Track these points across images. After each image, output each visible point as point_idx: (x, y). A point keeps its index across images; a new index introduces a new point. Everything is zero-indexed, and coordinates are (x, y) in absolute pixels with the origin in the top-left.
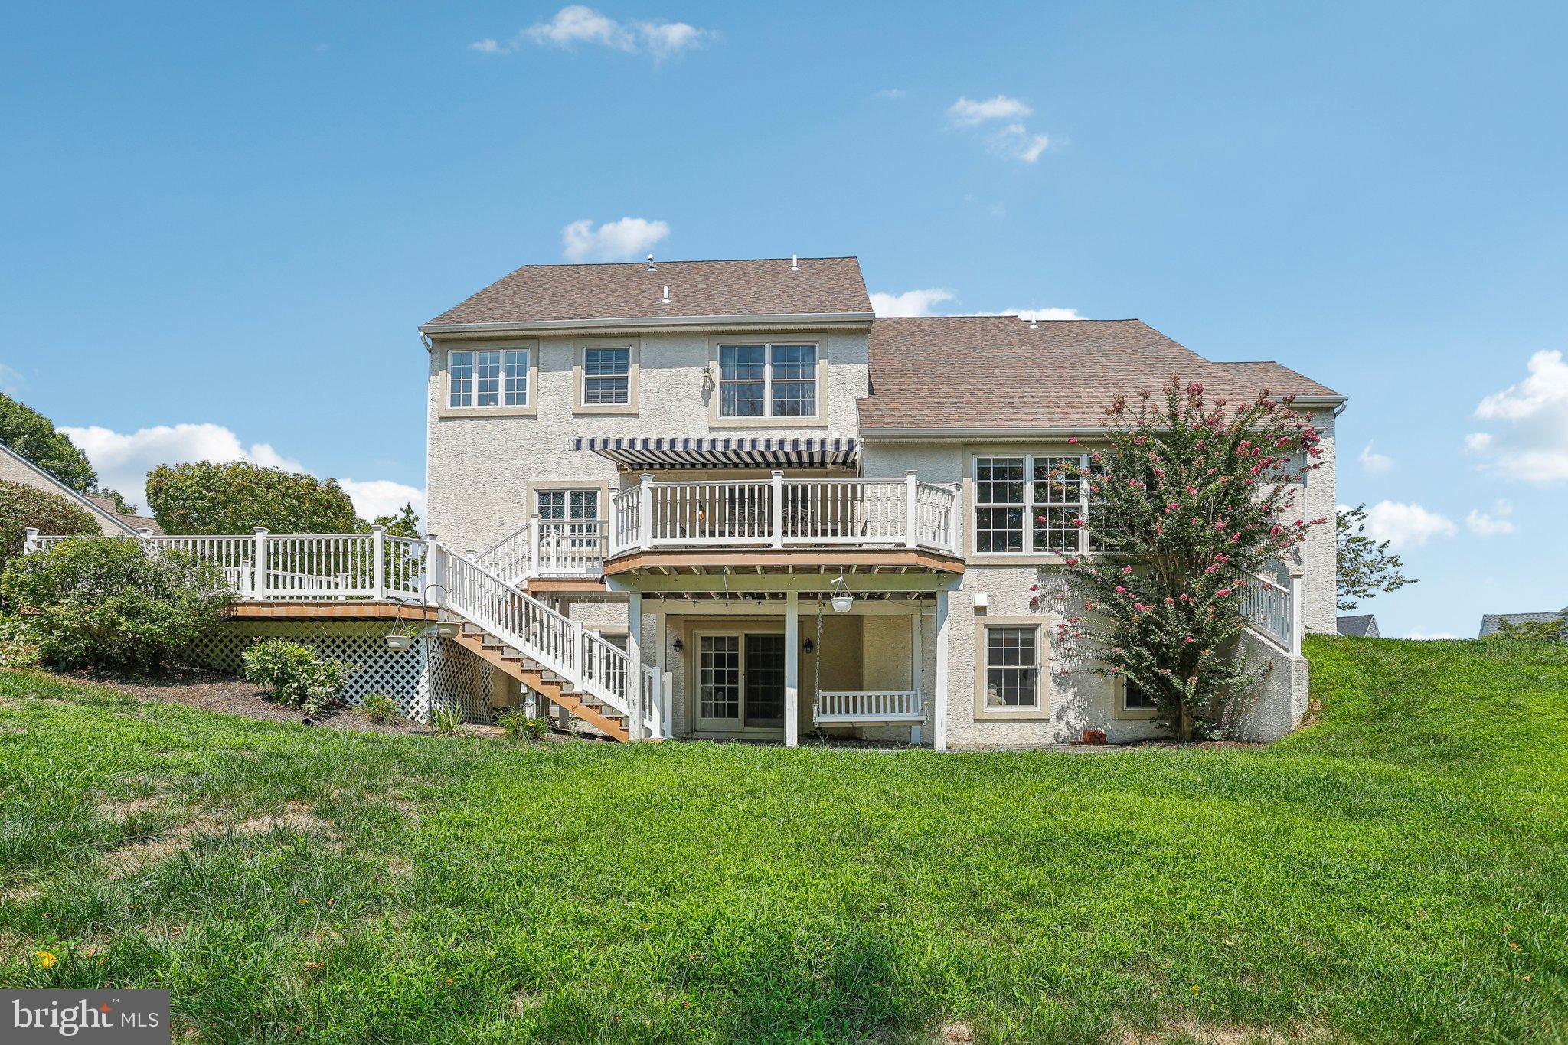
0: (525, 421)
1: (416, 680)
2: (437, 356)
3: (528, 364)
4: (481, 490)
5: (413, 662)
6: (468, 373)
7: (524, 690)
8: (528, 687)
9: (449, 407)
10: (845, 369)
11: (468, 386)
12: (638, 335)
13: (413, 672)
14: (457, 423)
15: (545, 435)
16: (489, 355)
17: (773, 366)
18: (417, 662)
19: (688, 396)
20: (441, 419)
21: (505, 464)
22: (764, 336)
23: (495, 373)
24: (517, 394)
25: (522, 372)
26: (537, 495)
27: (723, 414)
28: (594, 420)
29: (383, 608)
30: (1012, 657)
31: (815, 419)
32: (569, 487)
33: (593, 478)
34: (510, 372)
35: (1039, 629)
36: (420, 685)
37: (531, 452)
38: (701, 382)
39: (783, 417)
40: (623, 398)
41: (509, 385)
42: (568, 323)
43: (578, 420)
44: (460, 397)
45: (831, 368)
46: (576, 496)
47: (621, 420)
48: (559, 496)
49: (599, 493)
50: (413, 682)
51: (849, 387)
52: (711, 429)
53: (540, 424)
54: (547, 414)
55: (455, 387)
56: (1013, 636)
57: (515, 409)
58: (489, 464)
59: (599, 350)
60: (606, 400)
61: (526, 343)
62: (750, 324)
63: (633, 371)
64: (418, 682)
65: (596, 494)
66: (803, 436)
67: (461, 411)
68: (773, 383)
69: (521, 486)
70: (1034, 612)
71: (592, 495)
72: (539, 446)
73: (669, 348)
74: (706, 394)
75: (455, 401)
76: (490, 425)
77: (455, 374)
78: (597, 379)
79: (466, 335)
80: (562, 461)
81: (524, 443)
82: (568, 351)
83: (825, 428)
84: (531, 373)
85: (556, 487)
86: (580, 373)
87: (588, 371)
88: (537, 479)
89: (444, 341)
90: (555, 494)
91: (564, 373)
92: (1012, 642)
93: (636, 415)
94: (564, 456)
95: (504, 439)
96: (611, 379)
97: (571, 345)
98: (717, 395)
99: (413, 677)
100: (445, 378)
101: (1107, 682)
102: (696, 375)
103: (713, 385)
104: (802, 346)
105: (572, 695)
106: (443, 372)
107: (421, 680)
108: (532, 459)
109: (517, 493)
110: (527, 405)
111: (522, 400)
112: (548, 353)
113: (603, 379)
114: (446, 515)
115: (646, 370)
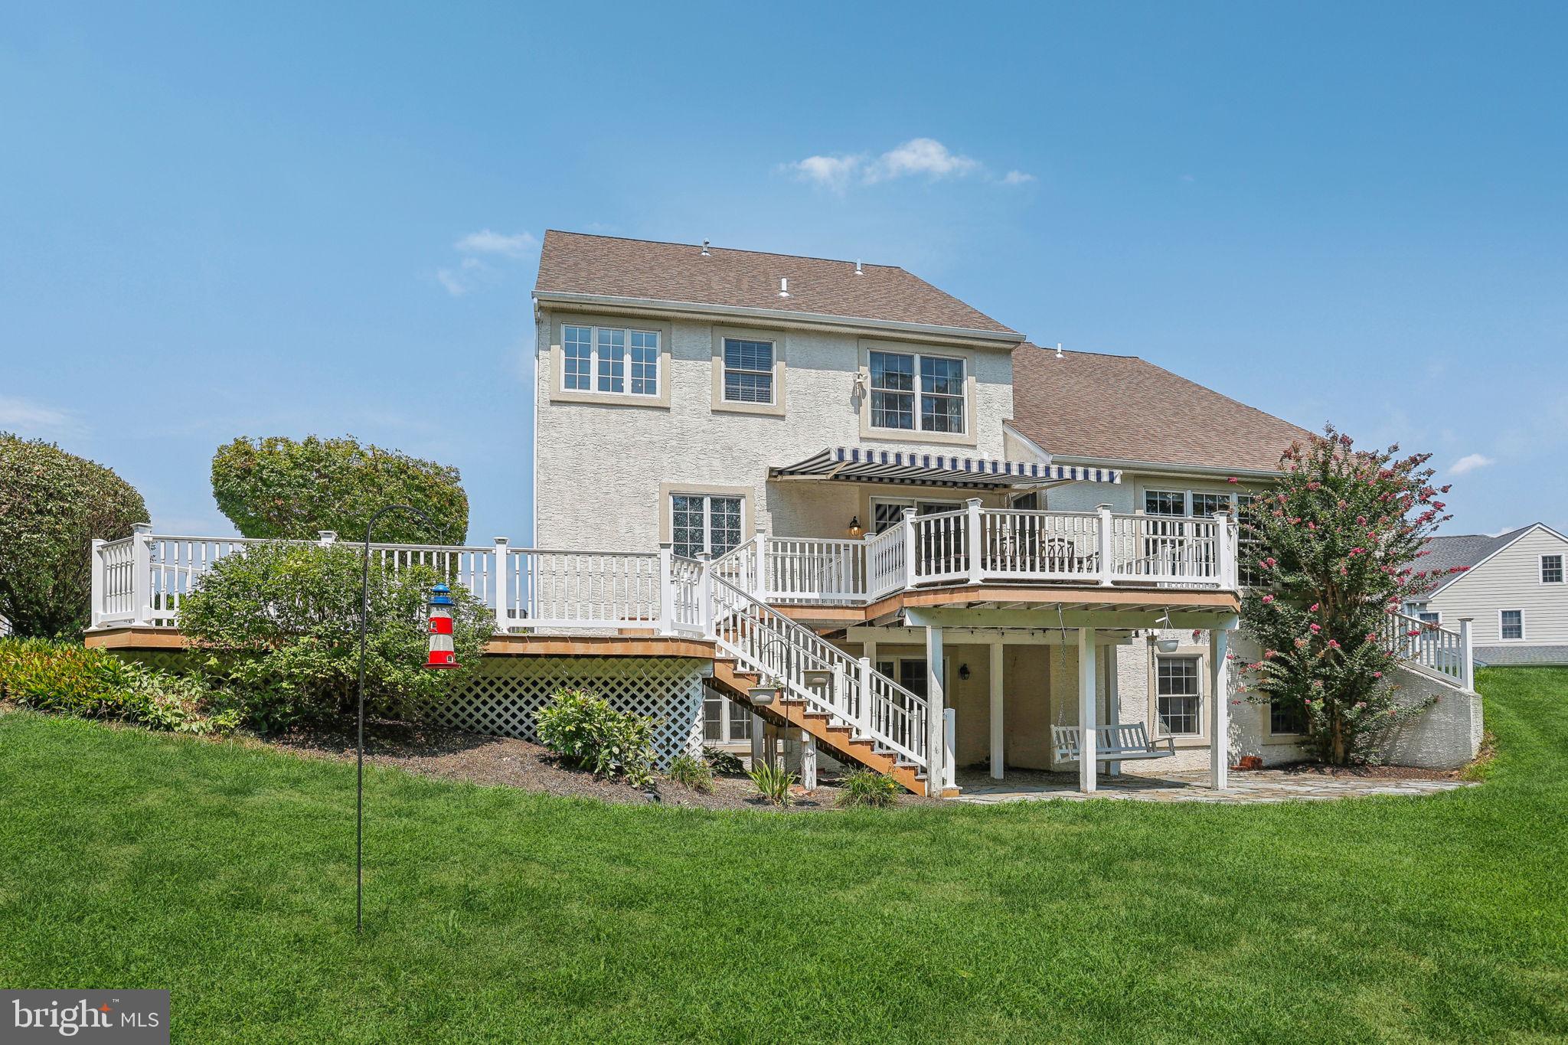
0: (657, 413)
1: (685, 731)
2: (546, 327)
3: (658, 349)
4: (605, 490)
5: (681, 709)
6: (586, 352)
7: (806, 737)
8: (810, 734)
9: (563, 389)
10: (991, 388)
11: (586, 366)
12: (782, 330)
13: (681, 721)
14: (574, 409)
15: (679, 431)
16: (611, 333)
17: (922, 378)
18: (688, 709)
19: (838, 402)
20: (553, 402)
21: (632, 460)
22: (915, 346)
23: (619, 354)
24: (645, 381)
25: (652, 357)
26: (671, 498)
27: (874, 424)
28: (736, 418)
29: (674, 645)
30: (1178, 686)
31: (964, 438)
32: (708, 492)
33: (735, 484)
34: (636, 356)
35: (1200, 659)
36: (692, 736)
37: (663, 448)
38: (851, 388)
39: (930, 432)
40: (766, 397)
41: (636, 370)
42: (704, 306)
43: (718, 418)
44: (576, 376)
45: (978, 386)
46: (716, 503)
47: (767, 421)
48: (696, 501)
49: (743, 501)
50: (682, 734)
51: (996, 407)
52: (862, 439)
53: (674, 418)
54: (682, 407)
55: (570, 366)
56: (1177, 665)
57: (644, 398)
58: (614, 460)
59: (739, 341)
60: (748, 397)
61: (657, 325)
62: (900, 331)
63: (778, 369)
64: (688, 734)
65: (739, 501)
66: (948, 453)
67: (577, 393)
68: (923, 396)
69: (653, 487)
70: (1196, 643)
71: (735, 503)
72: (674, 443)
73: (816, 348)
74: (856, 401)
75: (570, 383)
76: (614, 414)
77: (569, 351)
78: (737, 373)
79: (585, 307)
80: (701, 462)
81: (655, 438)
82: (704, 339)
83: (974, 447)
84: (662, 361)
85: (694, 491)
86: (720, 364)
87: (727, 364)
88: (672, 481)
89: (555, 311)
90: (693, 500)
91: (701, 363)
92: (1178, 670)
93: (782, 417)
94: (701, 456)
95: (630, 432)
96: (752, 375)
97: (709, 330)
98: (867, 401)
99: (682, 728)
100: (558, 353)
101: (1255, 709)
102: (845, 380)
103: (864, 391)
104: (950, 360)
105: (861, 743)
106: (555, 348)
107: (692, 730)
108: (665, 457)
109: (647, 495)
110: (658, 394)
111: (651, 388)
112: (682, 338)
113: (743, 374)
114: (561, 517)
115: (793, 369)
